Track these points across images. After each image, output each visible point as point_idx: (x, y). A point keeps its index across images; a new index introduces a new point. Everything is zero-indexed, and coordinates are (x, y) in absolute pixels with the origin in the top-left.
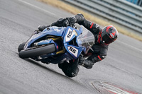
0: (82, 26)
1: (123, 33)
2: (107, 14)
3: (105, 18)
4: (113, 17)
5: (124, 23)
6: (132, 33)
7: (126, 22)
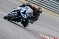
0: (29, 7)
1: (45, 12)
2: (39, 3)
3: (38, 5)
4: (41, 5)
5: (46, 7)
6: (49, 11)
7: (47, 7)
